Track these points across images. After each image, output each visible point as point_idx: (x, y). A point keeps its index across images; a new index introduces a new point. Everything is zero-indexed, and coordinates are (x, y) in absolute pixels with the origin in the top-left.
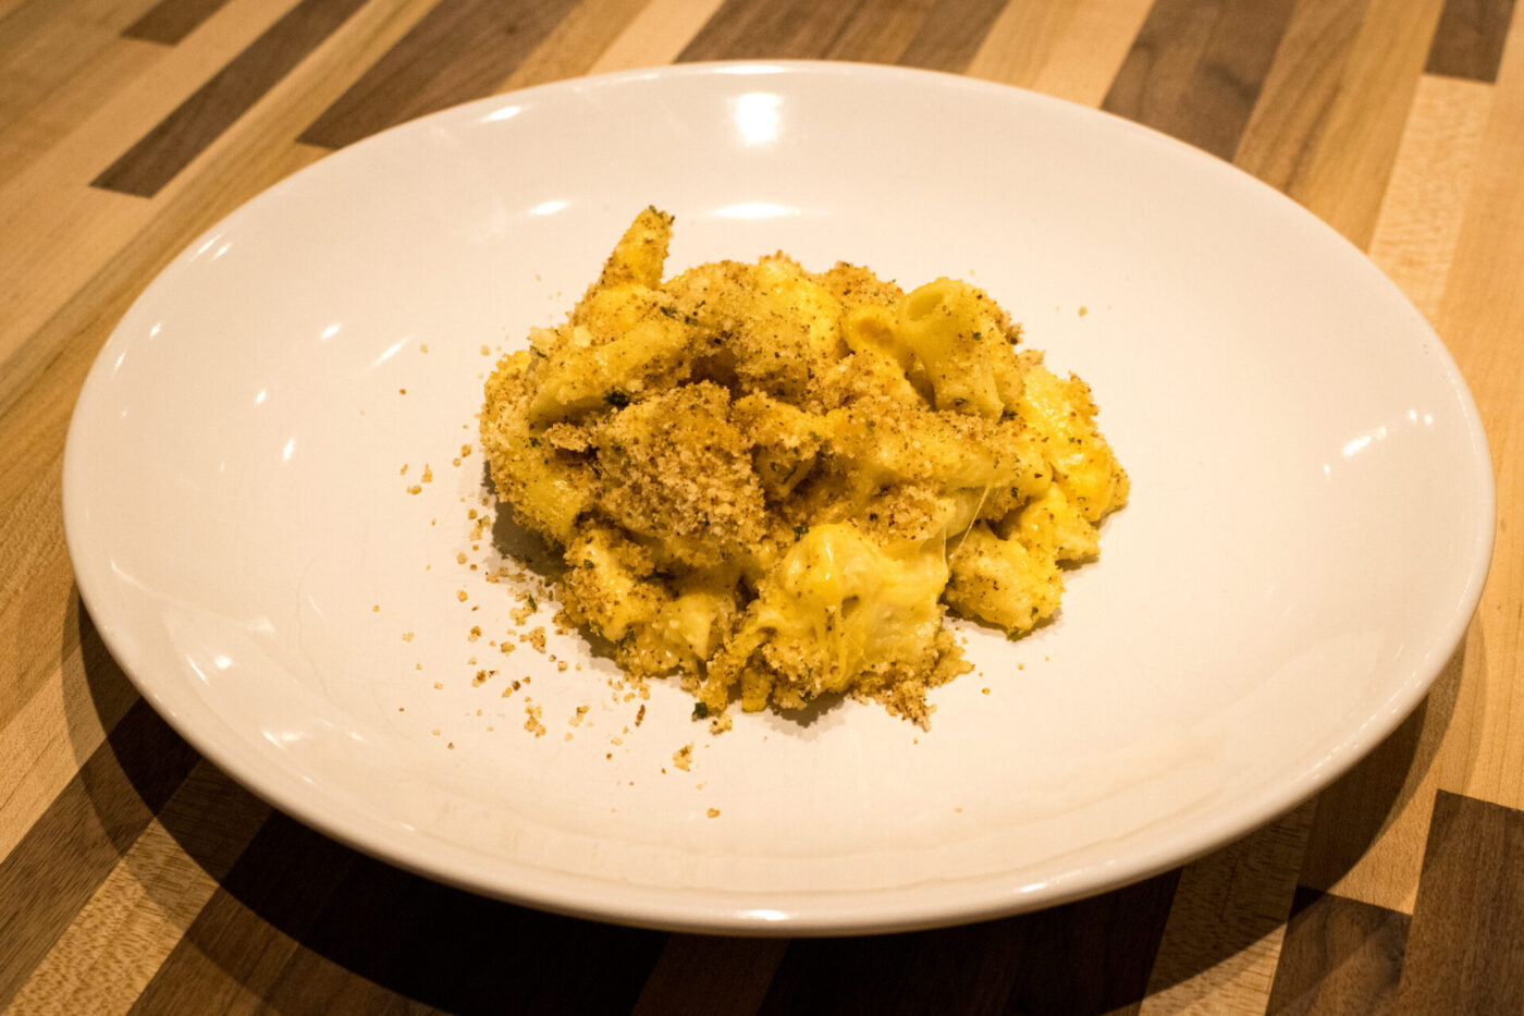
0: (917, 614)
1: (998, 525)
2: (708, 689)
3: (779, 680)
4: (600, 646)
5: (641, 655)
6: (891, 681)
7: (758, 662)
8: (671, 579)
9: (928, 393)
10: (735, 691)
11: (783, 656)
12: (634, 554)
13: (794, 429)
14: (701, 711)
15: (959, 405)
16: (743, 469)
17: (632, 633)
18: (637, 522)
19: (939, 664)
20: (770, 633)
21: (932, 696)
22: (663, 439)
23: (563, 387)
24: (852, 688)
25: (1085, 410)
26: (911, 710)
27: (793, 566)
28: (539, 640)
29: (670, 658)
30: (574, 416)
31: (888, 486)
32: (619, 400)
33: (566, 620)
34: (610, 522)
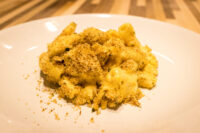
0: (134, 85)
1: (141, 69)
2: (94, 106)
3: (110, 101)
4: (68, 99)
5: (78, 101)
6: (131, 100)
7: (105, 98)
8: (82, 84)
9: (126, 45)
10: (100, 105)
11: (110, 95)
12: (74, 80)
14: (93, 110)
15: (133, 46)
16: (96, 58)
17: (76, 96)
18: (74, 73)
19: (139, 95)
20: (106, 91)
21: (140, 101)
22: (79, 54)
24: (123, 102)
25: (150, 50)
26: (136, 104)
27: (109, 76)
28: (55, 101)
29: (84, 101)
30: (59, 54)
31: (123, 61)
32: (68, 50)
33: (61, 97)
34: (68, 75)
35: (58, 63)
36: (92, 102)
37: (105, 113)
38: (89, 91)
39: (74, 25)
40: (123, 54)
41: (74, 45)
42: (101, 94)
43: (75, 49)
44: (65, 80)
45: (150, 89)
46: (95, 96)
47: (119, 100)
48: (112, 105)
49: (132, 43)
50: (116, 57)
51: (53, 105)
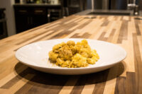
0: (85, 61)
3: (75, 65)
8: (65, 60)
12: (62, 59)
15: (86, 47)
16: (71, 51)
17: (62, 64)
18: (62, 56)
19: (87, 65)
20: (73, 62)
30: (57, 49)
32: (60, 48)
33: (57, 65)
34: (60, 57)
35: (56, 53)
41: (63, 46)
46: (69, 63)
50: (79, 51)
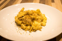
0: (40, 25)
2: (30, 31)
3: (34, 30)
4: (23, 29)
6: (39, 29)
7: (33, 29)
8: (27, 25)
9: (38, 15)
10: (31, 31)
11: (34, 28)
12: (25, 24)
13: (32, 17)
14: (30, 32)
16: (30, 19)
17: (25, 28)
19: (41, 28)
20: (33, 27)
23: (20, 16)
24: (37, 30)
26: (40, 30)
27: (34, 24)
30: (21, 18)
31: (37, 19)
32: (23, 17)
33: (21, 28)
35: (20, 20)
36: (29, 30)
37: (33, 32)
38: (29, 27)
39: (24, 8)
40: (37, 18)
41: (25, 15)
42: (32, 28)
43: (25, 17)
44: (22, 24)
45: (44, 26)
46: (30, 28)
47: (36, 29)
48: (34, 31)
49: (40, 14)
50: (35, 18)
51: (20, 31)
